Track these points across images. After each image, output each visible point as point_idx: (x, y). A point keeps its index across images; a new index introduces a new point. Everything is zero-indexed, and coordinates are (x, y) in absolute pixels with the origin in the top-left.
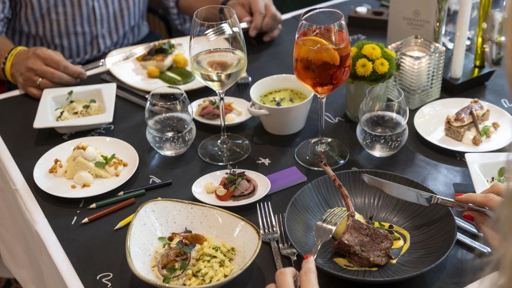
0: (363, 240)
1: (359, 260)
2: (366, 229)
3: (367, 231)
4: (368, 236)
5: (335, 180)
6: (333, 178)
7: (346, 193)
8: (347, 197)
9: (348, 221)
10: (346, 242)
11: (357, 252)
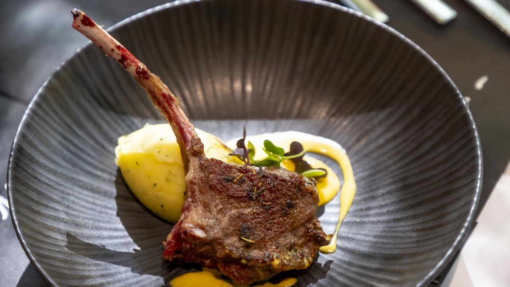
0: (240, 216)
1: (242, 272)
2: (242, 182)
3: (245, 187)
4: (251, 199)
5: (124, 58)
6: (117, 55)
7: (164, 88)
8: (169, 100)
9: (186, 169)
10: (199, 233)
11: (236, 254)
